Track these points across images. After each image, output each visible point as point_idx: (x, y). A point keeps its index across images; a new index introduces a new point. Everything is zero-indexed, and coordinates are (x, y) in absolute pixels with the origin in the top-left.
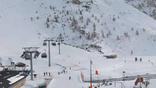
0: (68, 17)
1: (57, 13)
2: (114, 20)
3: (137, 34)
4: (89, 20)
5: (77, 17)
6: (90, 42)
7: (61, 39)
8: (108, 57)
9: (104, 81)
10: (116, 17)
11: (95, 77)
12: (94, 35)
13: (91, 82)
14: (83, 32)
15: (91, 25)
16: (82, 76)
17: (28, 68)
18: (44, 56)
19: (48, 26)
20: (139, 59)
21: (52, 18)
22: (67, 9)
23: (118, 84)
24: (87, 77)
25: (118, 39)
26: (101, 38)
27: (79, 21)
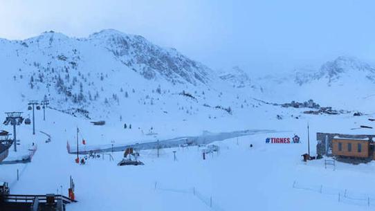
0: (53, 75)
1: (42, 71)
2: (102, 78)
3: (127, 95)
4: (75, 79)
5: (63, 76)
6: (77, 106)
7: (46, 102)
8: (96, 124)
9: (91, 152)
10: (104, 75)
11: (82, 148)
12: (81, 97)
13: (78, 153)
14: (70, 94)
15: (77, 85)
16: (68, 147)
17: (11, 137)
18: (28, 122)
19: (32, 86)
20: (128, 126)
21: (36, 77)
22: (52, 66)
23: (106, 156)
24: (73, 147)
25: (106, 102)
26: (88, 101)
27: (65, 80)
